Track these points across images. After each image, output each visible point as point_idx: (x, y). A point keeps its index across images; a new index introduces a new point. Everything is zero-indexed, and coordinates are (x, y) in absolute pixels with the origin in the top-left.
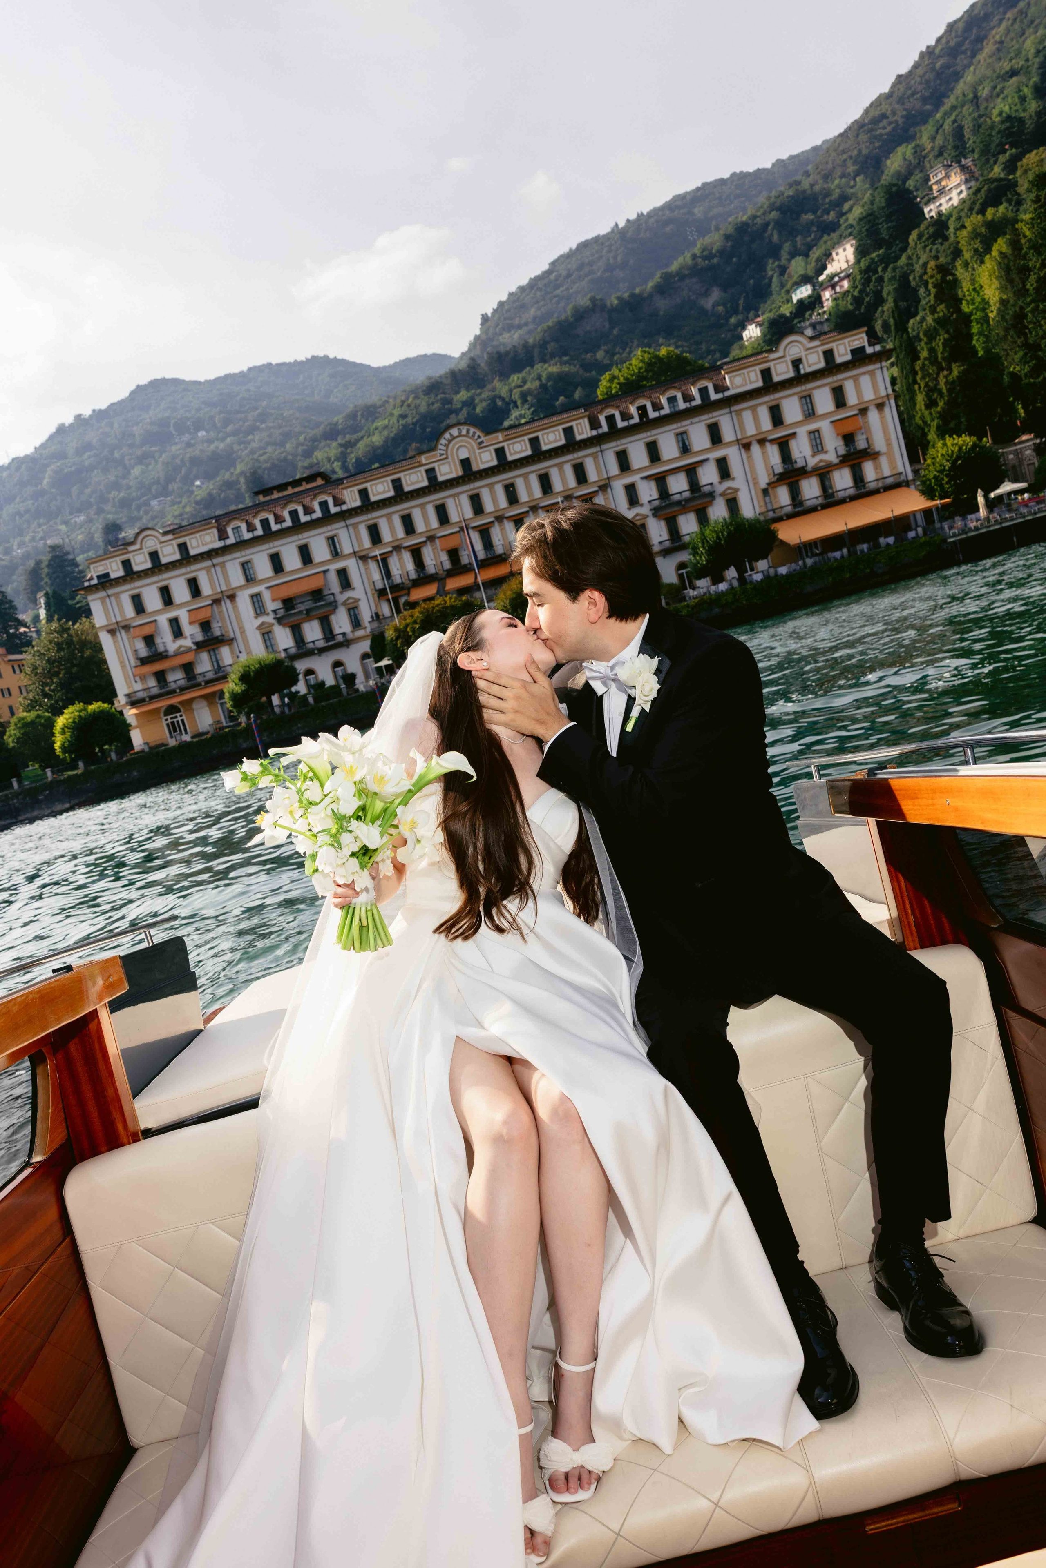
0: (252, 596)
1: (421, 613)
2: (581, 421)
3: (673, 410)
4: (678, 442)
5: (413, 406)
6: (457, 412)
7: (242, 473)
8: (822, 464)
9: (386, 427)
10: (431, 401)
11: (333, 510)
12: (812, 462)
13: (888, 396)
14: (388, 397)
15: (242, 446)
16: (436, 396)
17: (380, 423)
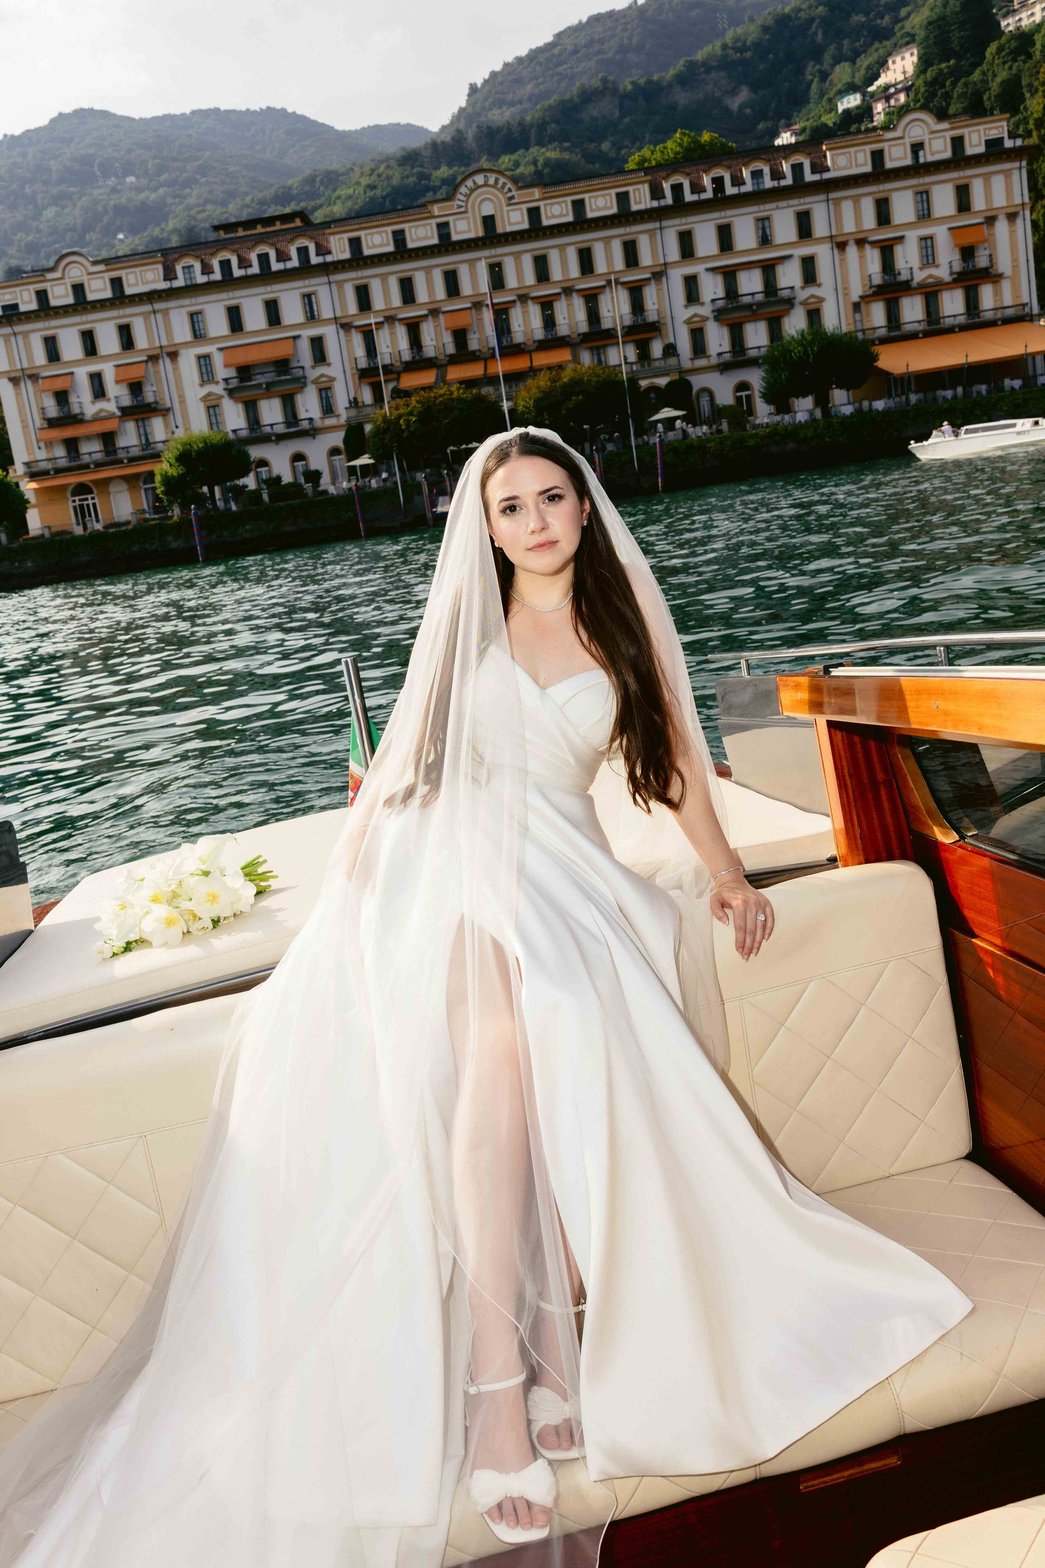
0: (199, 357)
1: (418, 402)
2: (640, 186)
3: (756, 187)
4: (757, 229)
5: (384, 176)
6: (435, 190)
7: (175, 231)
8: (931, 280)
9: (350, 197)
10: (406, 173)
11: (315, 260)
12: (919, 276)
13: (1023, 204)
14: (354, 164)
15: (177, 200)
16: (413, 168)
17: (343, 192)
